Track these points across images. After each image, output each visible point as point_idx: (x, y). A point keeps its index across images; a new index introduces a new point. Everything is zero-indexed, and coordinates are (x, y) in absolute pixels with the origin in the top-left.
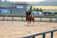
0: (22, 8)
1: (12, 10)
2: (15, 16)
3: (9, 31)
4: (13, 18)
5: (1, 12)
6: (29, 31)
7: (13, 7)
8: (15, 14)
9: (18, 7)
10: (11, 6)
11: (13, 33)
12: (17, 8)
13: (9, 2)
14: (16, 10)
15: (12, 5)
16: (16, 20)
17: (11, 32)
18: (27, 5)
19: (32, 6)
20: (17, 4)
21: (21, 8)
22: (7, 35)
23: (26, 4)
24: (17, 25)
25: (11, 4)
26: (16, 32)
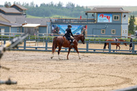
0: (111, 21)
1: (85, 27)
2: (92, 42)
3: (78, 76)
4: (87, 46)
5: (60, 31)
6: (128, 77)
7: (88, 20)
8: (93, 37)
9: (100, 19)
10: (84, 18)
11: (89, 82)
12: (99, 21)
13: (78, 7)
14: (94, 26)
15: (86, 14)
16: (95, 50)
17: (84, 78)
18: (123, 15)
19: (134, 17)
20: (98, 13)
21: (107, 21)
22: (75, 85)
23: (121, 13)
24: (98, 63)
25: (83, 13)
26: (96, 80)
